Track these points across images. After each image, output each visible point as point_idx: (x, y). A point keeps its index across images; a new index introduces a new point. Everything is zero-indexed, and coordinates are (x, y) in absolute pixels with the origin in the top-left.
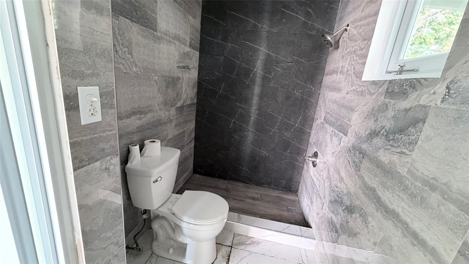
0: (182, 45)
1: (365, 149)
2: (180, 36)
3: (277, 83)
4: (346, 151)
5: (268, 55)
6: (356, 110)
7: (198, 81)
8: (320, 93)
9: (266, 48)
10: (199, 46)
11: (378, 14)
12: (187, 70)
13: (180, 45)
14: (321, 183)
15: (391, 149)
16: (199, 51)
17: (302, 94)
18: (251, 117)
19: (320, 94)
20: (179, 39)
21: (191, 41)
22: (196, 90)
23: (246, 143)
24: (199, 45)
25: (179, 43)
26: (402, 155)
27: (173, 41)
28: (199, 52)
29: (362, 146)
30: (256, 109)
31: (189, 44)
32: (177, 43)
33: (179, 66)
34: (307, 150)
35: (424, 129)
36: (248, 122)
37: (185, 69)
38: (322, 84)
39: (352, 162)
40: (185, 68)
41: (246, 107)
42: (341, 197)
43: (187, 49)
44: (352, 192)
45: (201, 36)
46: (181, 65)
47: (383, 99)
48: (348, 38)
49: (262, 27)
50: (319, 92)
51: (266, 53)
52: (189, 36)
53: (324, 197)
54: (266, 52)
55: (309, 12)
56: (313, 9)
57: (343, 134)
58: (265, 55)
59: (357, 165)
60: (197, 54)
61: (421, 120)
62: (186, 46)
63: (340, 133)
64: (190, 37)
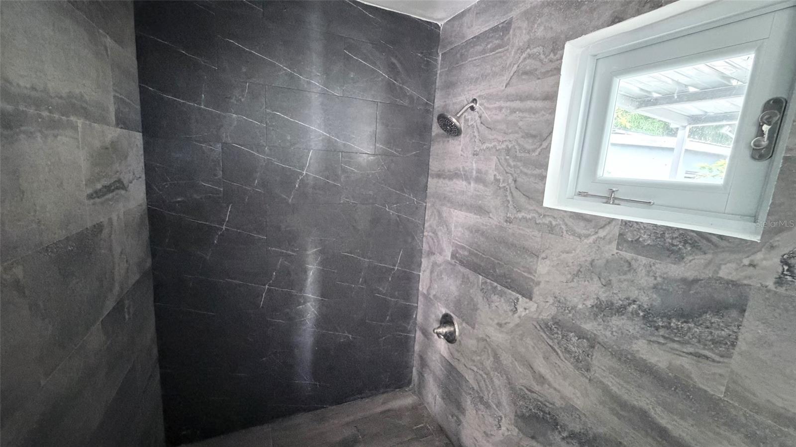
0: (93, 124)
1: (592, 333)
2: (87, 98)
3: (353, 197)
4: (538, 327)
5: (329, 140)
6: (543, 255)
7: (149, 209)
8: (426, 206)
9: (323, 127)
10: (138, 118)
11: (557, 100)
12: (117, 194)
13: (90, 125)
14: (479, 376)
15: (666, 343)
16: (140, 130)
17: (398, 211)
18: (308, 272)
19: (426, 208)
20: (85, 109)
21: (119, 108)
22: (146, 234)
23: (304, 328)
24: (139, 115)
25: (87, 122)
26: (700, 359)
27: (64, 118)
28: (143, 132)
29: (581, 326)
30: (315, 253)
31: (114, 118)
32: (80, 122)
33: (96, 192)
34: (417, 307)
35: (745, 322)
36: (300, 285)
37: (113, 191)
38: (427, 190)
39: (563, 352)
40: (113, 188)
41: (293, 251)
42: (549, 412)
43: (113, 133)
44: (580, 407)
45: (143, 91)
46: (99, 186)
47: (615, 251)
48: (481, 123)
49: (309, 83)
50: (425, 204)
51: (324, 137)
52: (112, 94)
53: (499, 405)
54: (323, 135)
55: (393, 64)
56: (399, 60)
57: (520, 294)
58: (323, 140)
59: (579, 359)
60: (138, 138)
61: (734, 306)
62: (108, 124)
63: (510, 291)
64: (114, 96)
